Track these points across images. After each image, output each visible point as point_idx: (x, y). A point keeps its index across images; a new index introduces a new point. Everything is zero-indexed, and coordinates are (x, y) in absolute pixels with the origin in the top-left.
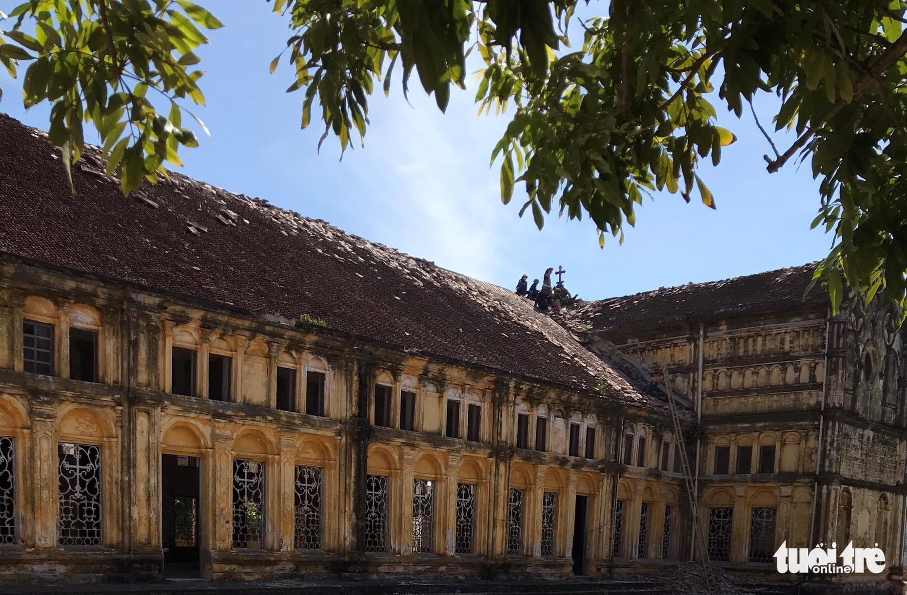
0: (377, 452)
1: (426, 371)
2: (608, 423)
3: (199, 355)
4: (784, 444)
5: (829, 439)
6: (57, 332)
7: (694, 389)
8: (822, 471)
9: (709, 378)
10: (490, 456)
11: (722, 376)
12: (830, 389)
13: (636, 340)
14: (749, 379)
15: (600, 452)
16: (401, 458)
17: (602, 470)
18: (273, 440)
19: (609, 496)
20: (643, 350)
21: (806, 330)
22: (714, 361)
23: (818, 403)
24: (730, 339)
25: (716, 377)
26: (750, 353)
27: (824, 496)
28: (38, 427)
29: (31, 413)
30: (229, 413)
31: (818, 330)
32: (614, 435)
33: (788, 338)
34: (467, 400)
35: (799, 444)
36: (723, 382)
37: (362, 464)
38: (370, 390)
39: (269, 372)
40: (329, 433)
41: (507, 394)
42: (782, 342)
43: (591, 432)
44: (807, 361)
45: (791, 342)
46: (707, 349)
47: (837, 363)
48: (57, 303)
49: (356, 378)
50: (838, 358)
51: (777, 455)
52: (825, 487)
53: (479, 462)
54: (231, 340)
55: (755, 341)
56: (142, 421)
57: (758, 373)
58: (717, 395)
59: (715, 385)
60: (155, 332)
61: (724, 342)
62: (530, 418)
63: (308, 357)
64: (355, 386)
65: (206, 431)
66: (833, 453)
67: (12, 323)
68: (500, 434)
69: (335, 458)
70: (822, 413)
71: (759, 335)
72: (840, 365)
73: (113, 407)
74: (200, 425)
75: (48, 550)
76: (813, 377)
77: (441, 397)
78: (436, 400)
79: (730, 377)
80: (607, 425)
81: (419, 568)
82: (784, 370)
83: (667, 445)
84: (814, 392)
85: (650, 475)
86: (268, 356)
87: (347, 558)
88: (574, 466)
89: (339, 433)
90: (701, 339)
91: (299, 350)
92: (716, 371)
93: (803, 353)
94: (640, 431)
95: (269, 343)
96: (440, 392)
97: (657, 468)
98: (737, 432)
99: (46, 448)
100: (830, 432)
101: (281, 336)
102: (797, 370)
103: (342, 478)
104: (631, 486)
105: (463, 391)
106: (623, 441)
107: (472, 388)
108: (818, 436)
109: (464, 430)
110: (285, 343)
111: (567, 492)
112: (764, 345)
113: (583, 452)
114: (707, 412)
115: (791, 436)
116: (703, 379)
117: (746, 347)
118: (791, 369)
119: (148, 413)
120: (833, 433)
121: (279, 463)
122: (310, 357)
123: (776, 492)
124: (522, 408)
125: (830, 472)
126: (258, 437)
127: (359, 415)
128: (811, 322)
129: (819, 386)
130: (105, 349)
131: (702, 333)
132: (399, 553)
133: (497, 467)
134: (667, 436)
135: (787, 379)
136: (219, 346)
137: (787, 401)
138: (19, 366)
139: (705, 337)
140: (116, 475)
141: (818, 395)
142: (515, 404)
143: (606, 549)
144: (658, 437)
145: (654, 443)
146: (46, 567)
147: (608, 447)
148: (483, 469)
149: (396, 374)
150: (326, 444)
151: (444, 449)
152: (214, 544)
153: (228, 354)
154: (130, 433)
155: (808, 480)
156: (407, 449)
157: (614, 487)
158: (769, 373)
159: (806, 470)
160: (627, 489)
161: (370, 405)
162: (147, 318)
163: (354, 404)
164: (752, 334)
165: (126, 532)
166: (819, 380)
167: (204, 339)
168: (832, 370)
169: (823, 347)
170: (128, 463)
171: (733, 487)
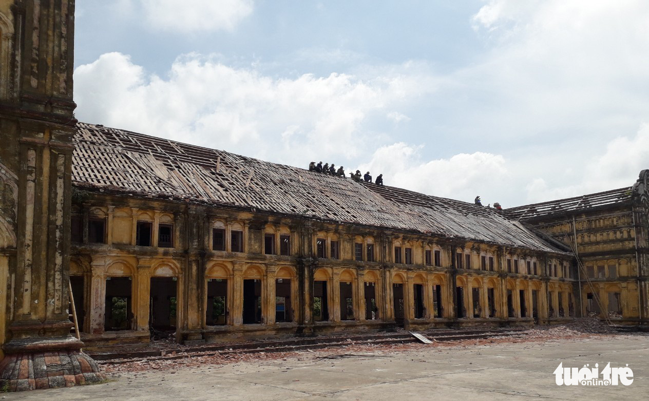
0: (459, 278)
1: (473, 246)
2: (541, 260)
3: (402, 249)
4: (620, 264)
5: (642, 262)
6: (363, 246)
7: (573, 242)
8: (640, 275)
9: (580, 237)
10: (498, 277)
11: (586, 236)
12: (639, 240)
13: (543, 223)
14: (599, 237)
15: (539, 272)
16: (467, 281)
17: (541, 280)
18: (425, 277)
19: (545, 290)
20: (547, 227)
21: (623, 216)
22: (581, 230)
23: (634, 246)
24: (588, 221)
25: (583, 237)
26: (598, 226)
27: (643, 287)
28: (360, 278)
29: (357, 274)
30: (412, 268)
31: (629, 216)
32: (544, 265)
33: (615, 219)
34: (489, 255)
35: (627, 264)
36: (586, 239)
37: (454, 283)
38: (455, 255)
39: (423, 252)
40: (443, 273)
41: (503, 252)
42: (613, 222)
43: (535, 264)
44: (626, 229)
45: (617, 221)
46: (577, 226)
47: (640, 229)
48: (363, 236)
49: (450, 251)
50: (640, 227)
51: (617, 269)
52: (643, 282)
53: (495, 280)
54: (411, 243)
55: (599, 222)
56: (388, 273)
57: (602, 235)
58: (584, 244)
59: (583, 241)
60: (391, 243)
61: (585, 223)
62: (511, 261)
63: (434, 245)
64: (450, 254)
65: (405, 275)
66: (645, 267)
67: (352, 245)
68: (501, 268)
69: (445, 282)
70: (636, 250)
71: (601, 219)
72: (642, 230)
73: (379, 270)
74: (403, 273)
75: (363, 321)
76: (629, 235)
77: (479, 256)
78: (477, 257)
79: (590, 237)
80: (541, 261)
81: (476, 324)
82: (615, 233)
83: (565, 267)
84: (631, 242)
85: (560, 280)
86: (422, 247)
87: (452, 321)
88: (530, 279)
89: (446, 272)
90: (574, 222)
91: (432, 244)
92: (582, 235)
93: (623, 226)
94: (554, 262)
95: (423, 242)
96: (479, 254)
97: (562, 277)
98: (596, 260)
99: (362, 285)
100: (641, 259)
101: (426, 239)
102: (621, 232)
103: (448, 290)
104: (553, 285)
105: (486, 252)
106: (548, 267)
107: (490, 251)
108: (636, 260)
109: (488, 267)
110: (427, 241)
111: (528, 290)
112: (604, 223)
113: (533, 273)
114: (581, 252)
115: (623, 261)
116: (577, 238)
117: (595, 224)
118: (618, 233)
119: (389, 271)
120: (643, 259)
121: (428, 286)
122: (435, 245)
123: (619, 285)
124: (508, 257)
125: (644, 276)
126: (420, 276)
127: (452, 265)
128: (625, 213)
129: (633, 239)
130: (376, 250)
131: (574, 219)
132: (469, 318)
133: (502, 281)
134: (565, 263)
135: (617, 236)
136: (407, 245)
137: (619, 246)
138: (354, 259)
139: (575, 221)
140: (380, 293)
141: (633, 243)
142: (506, 256)
143: (546, 313)
144: (561, 264)
145: (560, 267)
146: (362, 327)
147: (542, 270)
148: (496, 282)
149: (463, 248)
150: (442, 277)
151: (482, 275)
152: (409, 317)
153: (410, 247)
154: (384, 278)
155: (634, 280)
156: (469, 277)
157: (547, 287)
158: (608, 234)
159: (632, 275)
160: (551, 287)
161: (455, 261)
162: (388, 238)
163: (450, 261)
164: (597, 219)
165: (385, 314)
166: (632, 236)
167: (403, 243)
168: (638, 232)
169: (633, 223)
170: (384, 289)
171: (598, 284)
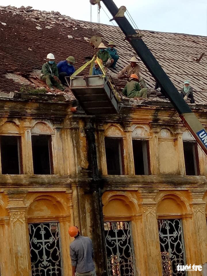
38: (99, 143)
77: (175, 140)
91: (22, 118)
96: (175, 135)
110: (7, 114)
122: (33, 122)
149: (124, 125)
161: (100, 157)
163: (83, 158)
